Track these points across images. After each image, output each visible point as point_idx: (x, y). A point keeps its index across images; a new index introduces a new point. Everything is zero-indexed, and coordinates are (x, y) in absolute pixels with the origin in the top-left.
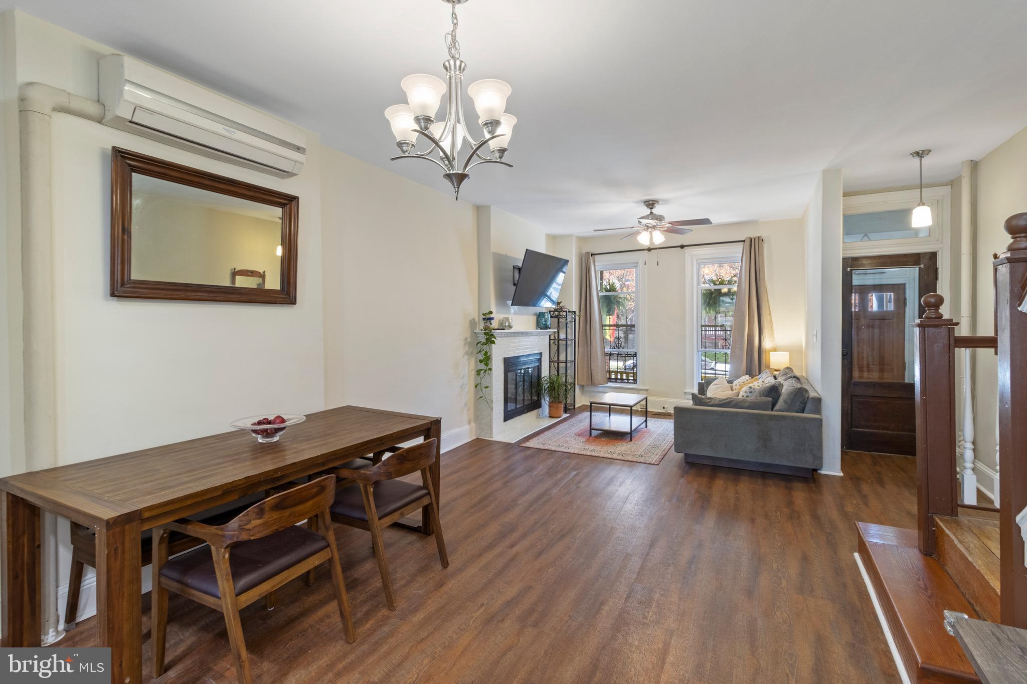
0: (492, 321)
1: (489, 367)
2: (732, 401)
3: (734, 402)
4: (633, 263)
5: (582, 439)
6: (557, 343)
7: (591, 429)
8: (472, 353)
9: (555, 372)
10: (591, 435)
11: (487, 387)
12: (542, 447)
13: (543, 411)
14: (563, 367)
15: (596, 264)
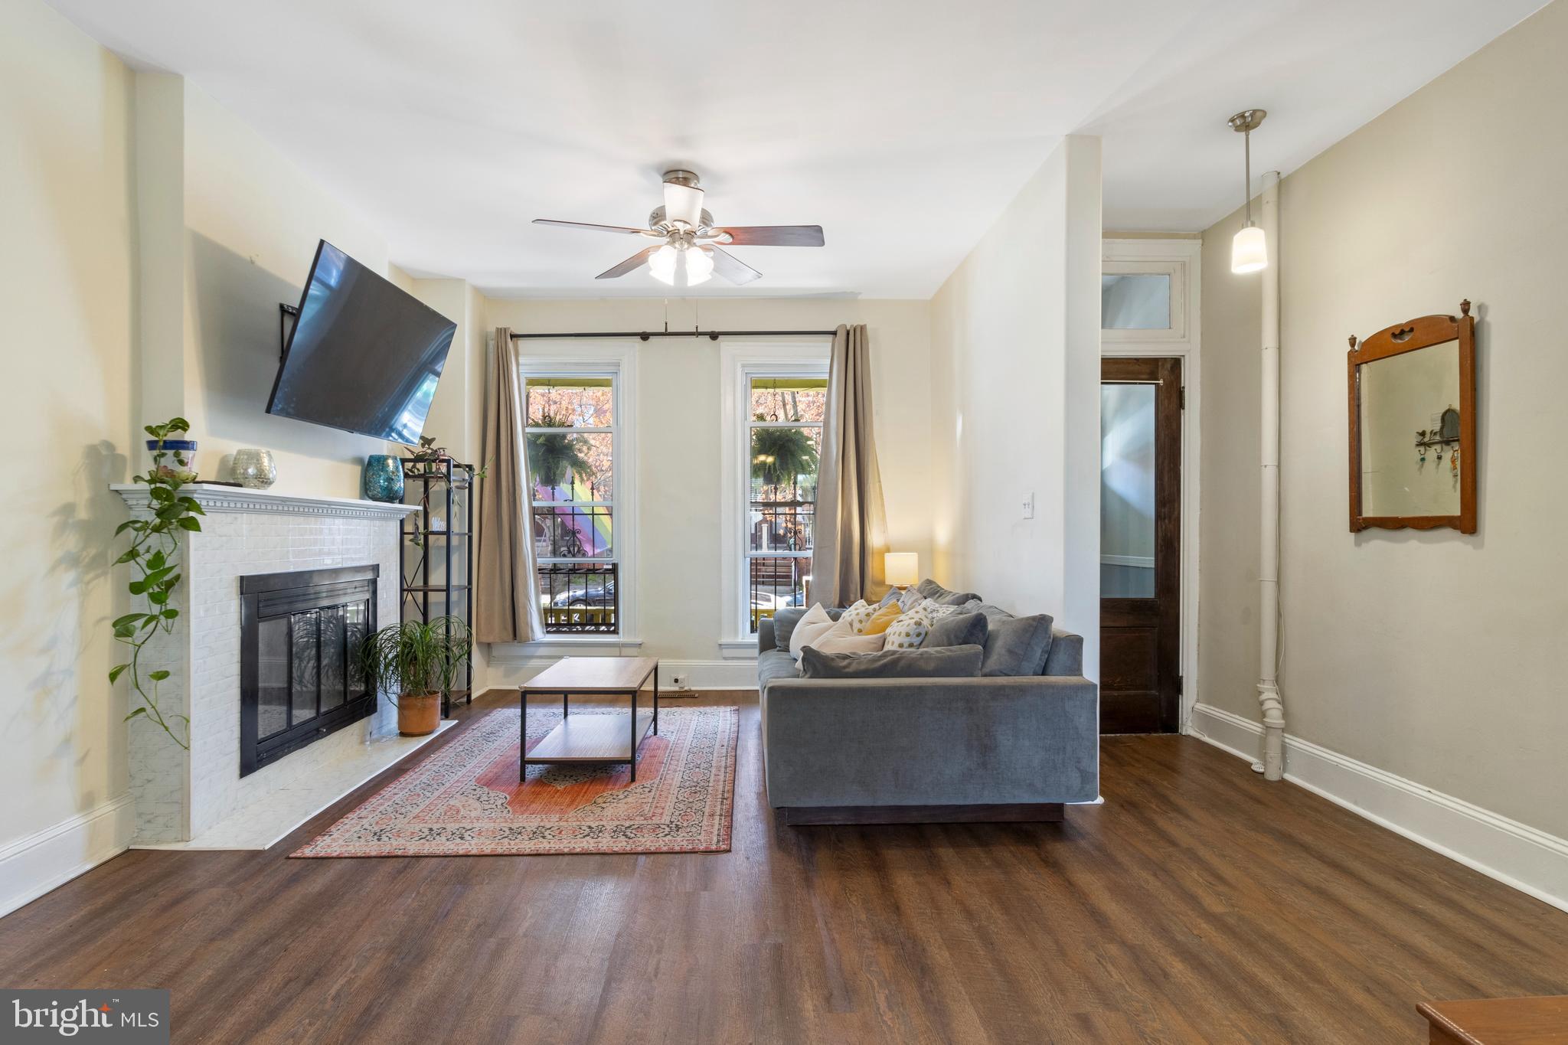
0: (185, 454)
1: (171, 604)
2: (898, 660)
3: (902, 663)
4: (609, 364)
5: (500, 797)
6: (422, 542)
7: (525, 762)
8: (96, 563)
9: (414, 615)
10: (523, 778)
11: (162, 675)
12: (373, 848)
13: (381, 721)
14: (437, 604)
15: (521, 360)
